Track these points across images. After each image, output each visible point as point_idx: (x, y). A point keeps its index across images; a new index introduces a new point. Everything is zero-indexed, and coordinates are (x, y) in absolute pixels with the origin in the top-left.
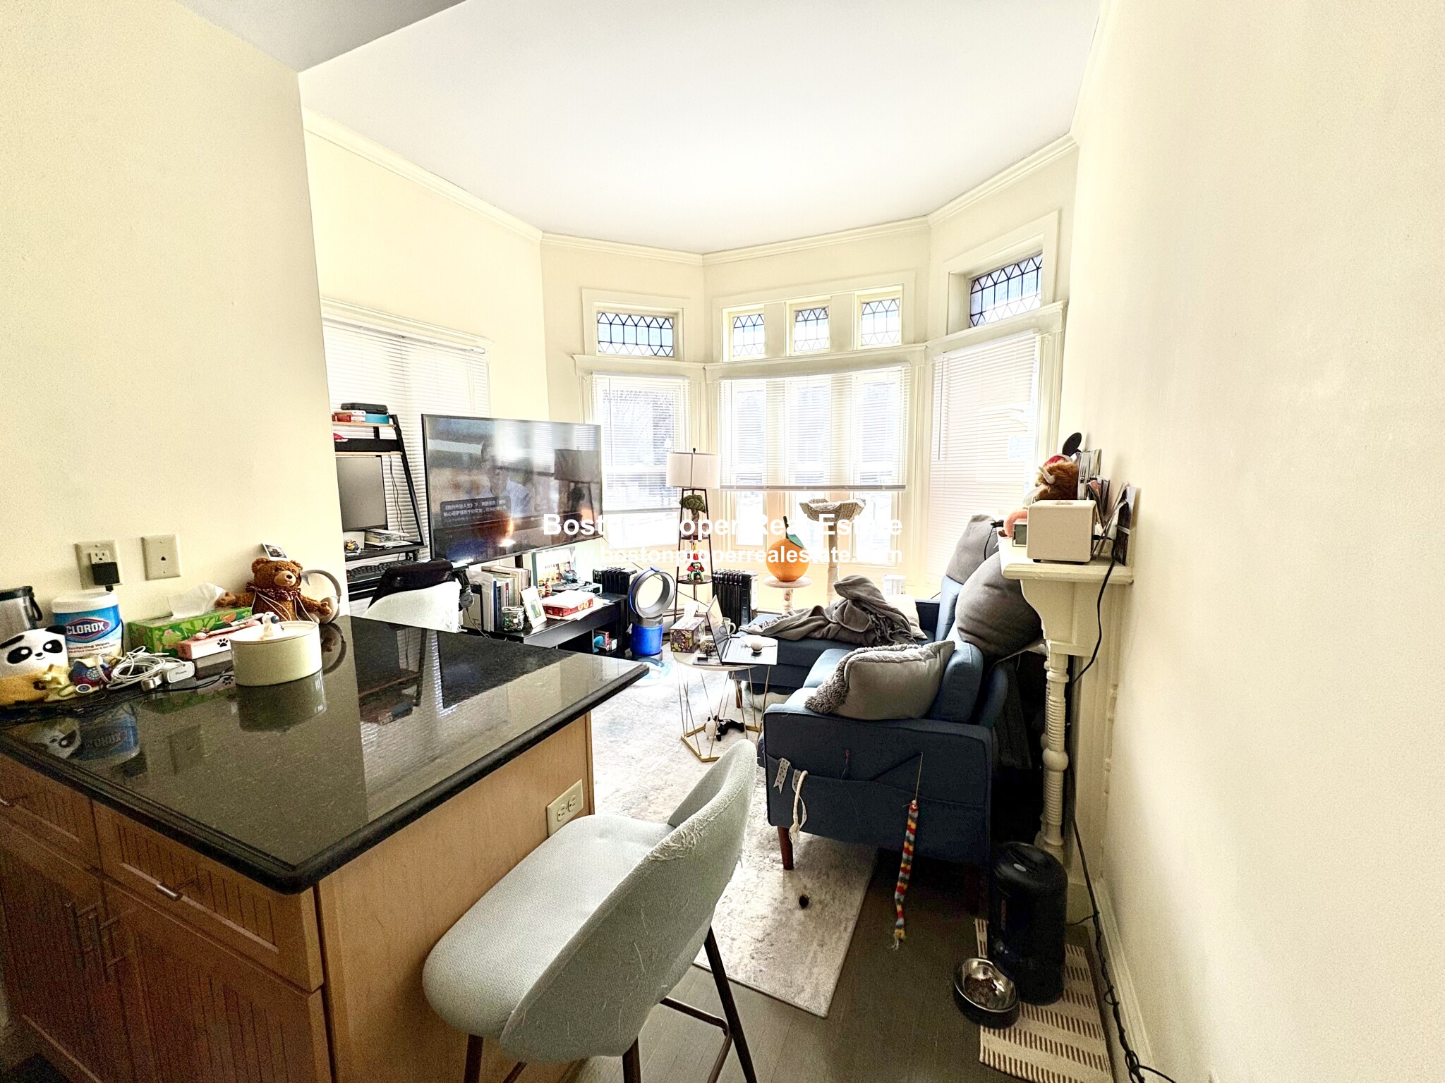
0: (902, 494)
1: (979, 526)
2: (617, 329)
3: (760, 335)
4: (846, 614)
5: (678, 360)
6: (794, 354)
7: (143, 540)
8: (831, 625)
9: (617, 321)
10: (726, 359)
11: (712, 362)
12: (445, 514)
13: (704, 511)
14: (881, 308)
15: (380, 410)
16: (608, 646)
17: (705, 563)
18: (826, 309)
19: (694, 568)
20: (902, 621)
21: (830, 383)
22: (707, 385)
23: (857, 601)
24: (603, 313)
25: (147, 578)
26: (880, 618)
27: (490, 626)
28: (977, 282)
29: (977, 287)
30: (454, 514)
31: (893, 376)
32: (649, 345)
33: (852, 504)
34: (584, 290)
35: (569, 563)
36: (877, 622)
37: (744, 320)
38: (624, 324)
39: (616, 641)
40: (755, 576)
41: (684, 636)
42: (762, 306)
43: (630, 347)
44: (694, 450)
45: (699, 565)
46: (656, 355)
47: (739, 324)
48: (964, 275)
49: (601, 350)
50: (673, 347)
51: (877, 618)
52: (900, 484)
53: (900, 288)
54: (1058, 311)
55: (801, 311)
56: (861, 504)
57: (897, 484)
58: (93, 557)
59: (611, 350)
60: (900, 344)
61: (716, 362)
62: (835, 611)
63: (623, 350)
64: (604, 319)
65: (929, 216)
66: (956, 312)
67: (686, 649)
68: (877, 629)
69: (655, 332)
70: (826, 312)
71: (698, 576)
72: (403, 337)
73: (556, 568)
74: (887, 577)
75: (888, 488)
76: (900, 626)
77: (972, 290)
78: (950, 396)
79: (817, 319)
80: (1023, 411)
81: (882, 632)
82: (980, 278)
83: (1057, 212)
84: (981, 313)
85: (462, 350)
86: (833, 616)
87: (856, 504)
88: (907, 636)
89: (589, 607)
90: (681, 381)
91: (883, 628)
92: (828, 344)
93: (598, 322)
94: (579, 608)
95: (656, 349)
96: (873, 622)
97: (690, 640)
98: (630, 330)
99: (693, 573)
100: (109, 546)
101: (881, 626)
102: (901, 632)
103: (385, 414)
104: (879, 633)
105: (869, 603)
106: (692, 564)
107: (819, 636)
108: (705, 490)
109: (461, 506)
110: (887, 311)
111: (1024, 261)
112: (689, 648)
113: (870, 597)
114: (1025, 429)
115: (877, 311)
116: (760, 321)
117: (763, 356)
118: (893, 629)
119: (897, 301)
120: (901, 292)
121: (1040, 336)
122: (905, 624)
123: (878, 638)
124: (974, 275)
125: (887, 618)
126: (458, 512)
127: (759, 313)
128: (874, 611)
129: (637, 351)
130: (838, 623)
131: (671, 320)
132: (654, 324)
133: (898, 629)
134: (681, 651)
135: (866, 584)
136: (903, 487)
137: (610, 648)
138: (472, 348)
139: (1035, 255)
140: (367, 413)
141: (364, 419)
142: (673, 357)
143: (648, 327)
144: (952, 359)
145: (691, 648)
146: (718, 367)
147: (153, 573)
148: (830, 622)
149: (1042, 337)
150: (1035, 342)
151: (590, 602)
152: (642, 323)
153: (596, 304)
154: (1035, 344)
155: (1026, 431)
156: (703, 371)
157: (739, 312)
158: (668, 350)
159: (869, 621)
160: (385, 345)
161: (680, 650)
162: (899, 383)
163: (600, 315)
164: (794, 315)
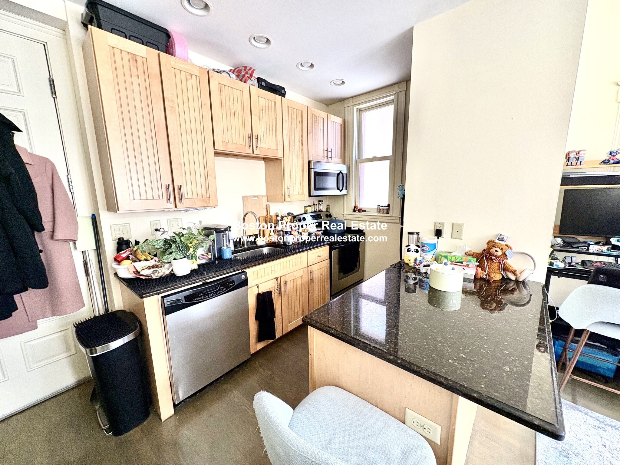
7: (453, 223)
25: (451, 238)
58: (438, 226)
100: (443, 224)
147: (454, 236)
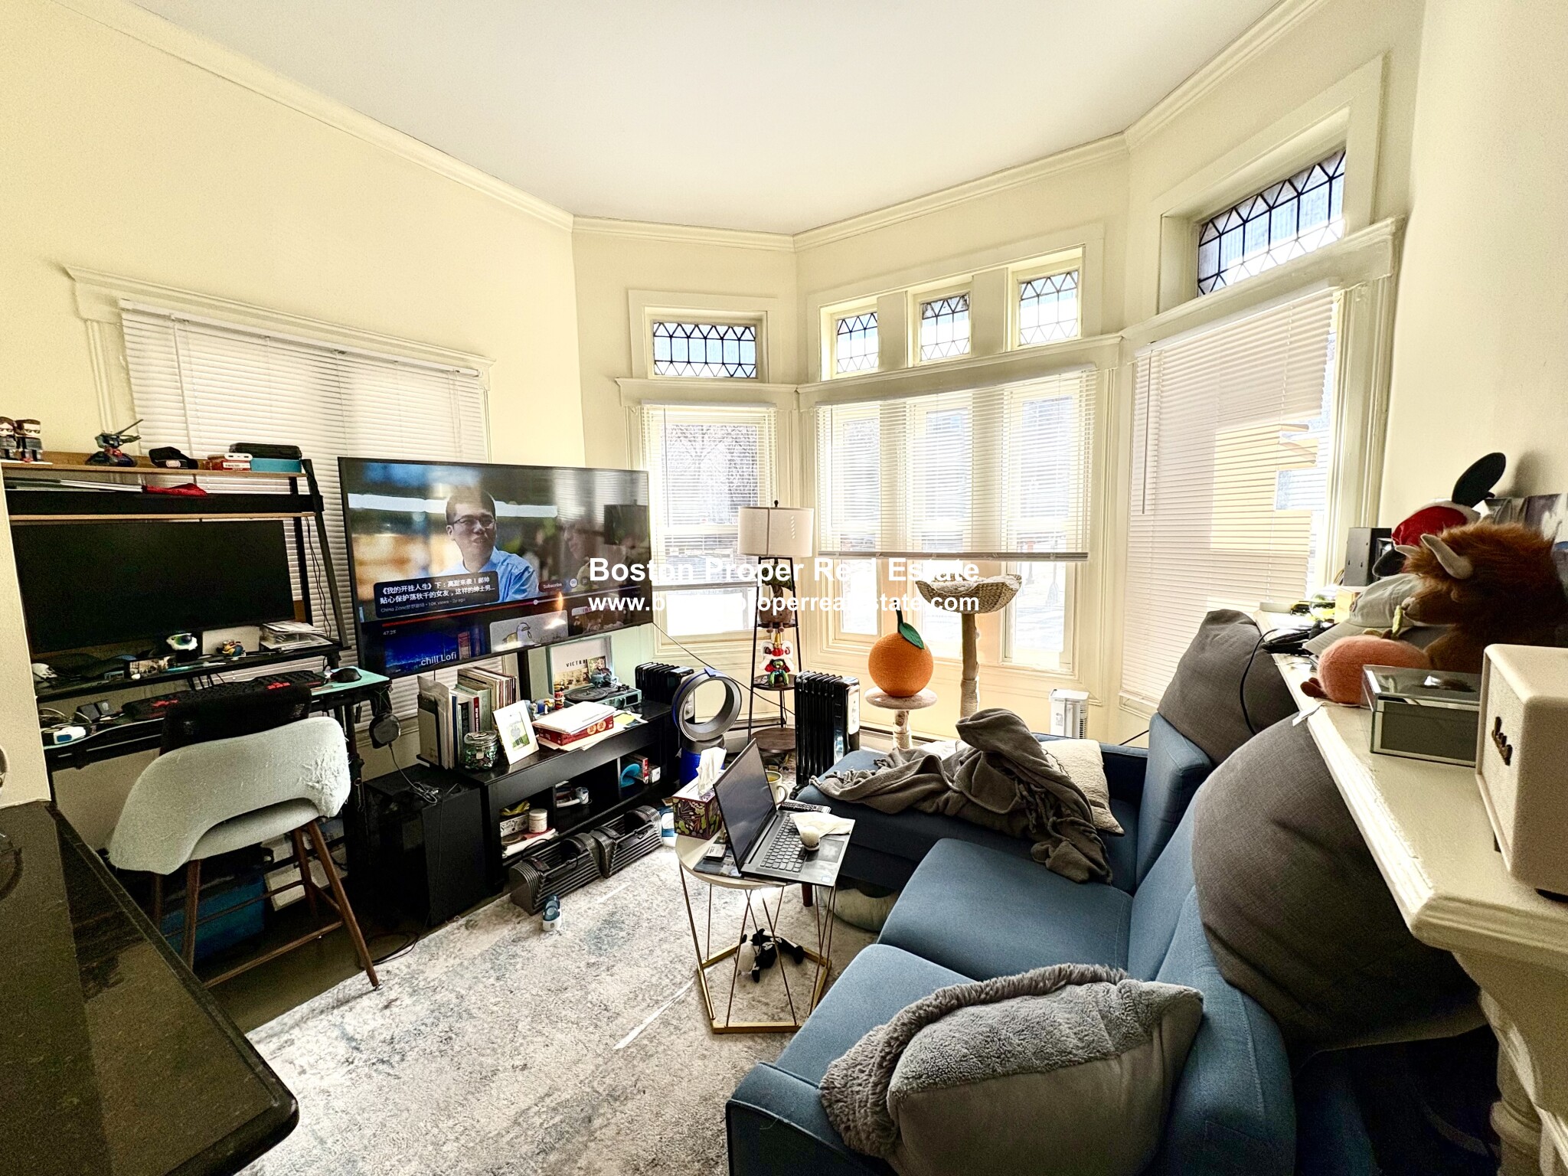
0: (1082, 565)
1: (1223, 633)
2: (680, 344)
3: (872, 341)
4: (975, 779)
5: (763, 381)
6: (918, 363)
8: (949, 794)
9: (679, 333)
10: (826, 376)
11: (808, 382)
12: (383, 601)
13: (789, 588)
14: (1049, 287)
15: (290, 453)
16: (647, 778)
17: (790, 660)
18: (966, 297)
19: (775, 667)
20: (1076, 803)
21: (971, 403)
22: (800, 415)
23: (995, 757)
24: (660, 324)
26: (1036, 792)
27: (448, 762)
28: (1211, 225)
29: (1212, 233)
30: (399, 599)
31: (1068, 385)
32: (723, 364)
33: (997, 584)
34: (630, 291)
35: (604, 657)
36: (1030, 799)
37: (850, 322)
38: (688, 337)
39: (659, 769)
40: (855, 684)
41: (693, 810)
42: (873, 300)
43: (697, 367)
44: (776, 502)
45: (782, 663)
46: (732, 376)
47: (844, 329)
48: (1186, 218)
49: (658, 372)
50: (755, 366)
51: (1030, 791)
52: (1080, 551)
53: (1078, 252)
54: (1384, 237)
55: (929, 304)
56: (1011, 582)
57: (1074, 551)
59: (671, 371)
60: (1079, 337)
61: (813, 381)
62: (959, 768)
63: (688, 372)
64: (661, 331)
65: (1126, 133)
66: (1172, 277)
67: (698, 832)
68: (1030, 811)
69: (731, 346)
70: (966, 301)
71: (781, 679)
72: (343, 353)
73: (583, 664)
74: (1057, 695)
75: (1059, 556)
76: (1073, 810)
77: (1201, 240)
78: (1164, 411)
79: (953, 312)
80: (1306, 427)
81: (1039, 817)
82: (1217, 217)
83: (1380, 58)
84: (1218, 274)
85: (442, 371)
86: (954, 780)
87: (1003, 584)
88: (1085, 831)
89: (607, 728)
90: (763, 409)
91: (1041, 809)
92: (968, 349)
93: (654, 335)
94: (588, 731)
95: (732, 369)
96: (1023, 797)
97: (703, 819)
98: (697, 344)
99: (774, 673)
101: (1037, 805)
102: (1073, 823)
103: (297, 458)
104: (1032, 818)
105: (1018, 764)
106: (772, 661)
107: (931, 810)
108: (791, 559)
109: (411, 588)
110: (1058, 292)
111: (1302, 172)
112: (701, 831)
113: (1018, 753)
114: (1310, 458)
115: (1043, 292)
116: (873, 323)
117: (875, 370)
118: (1058, 814)
119: (1075, 275)
120: (1081, 261)
121: (1343, 291)
122: (1080, 806)
123: (1031, 827)
124: (1205, 215)
125: (1047, 793)
126: (405, 598)
127: (871, 310)
128: (1024, 779)
129: (706, 373)
130: (961, 793)
131: (752, 329)
132: (730, 335)
133: (1069, 815)
134: (690, 835)
135: (1013, 727)
136: (1084, 556)
137: (650, 780)
138: (457, 369)
139: (1326, 156)
140: (254, 457)
141: (247, 466)
142: (756, 378)
143: (722, 339)
144: (1166, 352)
145: (704, 830)
146: (813, 389)
148: (949, 788)
149: (1346, 293)
150: (1332, 302)
151: (609, 721)
152: (713, 334)
153: (648, 310)
154: (1332, 306)
155: (1313, 462)
156: (795, 395)
157: (845, 312)
158: (749, 369)
159: (1015, 795)
160: (308, 362)
161: (687, 832)
162: (1078, 396)
163: (656, 326)
164: (919, 309)
